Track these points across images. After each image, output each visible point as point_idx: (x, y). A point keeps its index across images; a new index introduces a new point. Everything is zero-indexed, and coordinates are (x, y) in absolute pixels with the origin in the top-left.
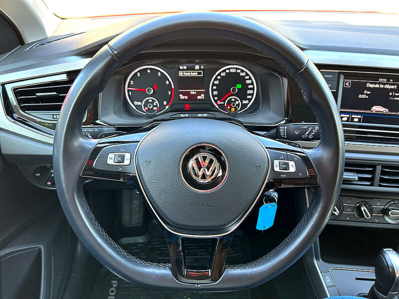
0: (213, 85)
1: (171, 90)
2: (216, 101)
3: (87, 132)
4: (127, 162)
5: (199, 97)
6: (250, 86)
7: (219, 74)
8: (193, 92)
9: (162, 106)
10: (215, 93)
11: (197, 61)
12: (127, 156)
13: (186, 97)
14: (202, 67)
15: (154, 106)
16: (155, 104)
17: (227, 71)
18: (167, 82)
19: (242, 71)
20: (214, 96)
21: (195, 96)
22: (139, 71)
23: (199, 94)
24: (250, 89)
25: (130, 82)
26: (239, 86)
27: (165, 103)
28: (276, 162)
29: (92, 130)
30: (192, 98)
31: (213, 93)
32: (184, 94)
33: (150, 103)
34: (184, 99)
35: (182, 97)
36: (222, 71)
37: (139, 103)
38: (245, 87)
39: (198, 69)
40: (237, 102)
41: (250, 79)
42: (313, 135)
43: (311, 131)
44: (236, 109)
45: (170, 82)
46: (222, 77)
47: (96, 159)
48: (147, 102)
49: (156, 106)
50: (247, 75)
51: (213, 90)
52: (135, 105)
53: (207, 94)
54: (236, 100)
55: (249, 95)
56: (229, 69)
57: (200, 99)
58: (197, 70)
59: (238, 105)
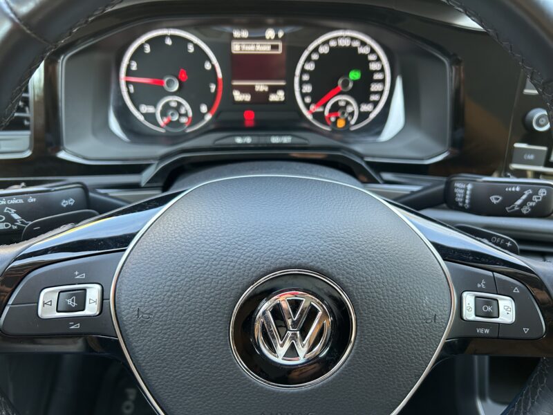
0: (303, 71)
1: (216, 81)
2: (307, 106)
3: (7, 205)
4: (91, 309)
5: (273, 98)
6: (378, 76)
7: (316, 50)
8: (261, 86)
9: (198, 116)
10: (308, 89)
11: (270, 21)
12: (93, 292)
13: (247, 98)
14: (281, 34)
15: (181, 115)
16: (183, 111)
17: (333, 44)
18: (208, 66)
19: (363, 44)
20: (303, 95)
21: (265, 95)
22: (148, 42)
23: (273, 90)
24: (378, 81)
25: (129, 66)
26: (355, 75)
27: (204, 109)
28: (469, 299)
29: (21, 201)
30: (260, 100)
31: (302, 90)
32: (243, 90)
33: (173, 108)
34: (243, 103)
35: (238, 96)
36: (322, 44)
37: (150, 109)
38: (368, 77)
39: (273, 37)
40: (349, 109)
41: (378, 60)
42: (531, 207)
43: (529, 199)
44: (347, 122)
45: (213, 66)
46: (322, 56)
47: (7, 308)
48: (167, 106)
49: (186, 115)
50: (373, 51)
51: (302, 83)
52: (142, 114)
53: (289, 90)
54: (348, 103)
55: (375, 93)
56: (336, 38)
57: (274, 103)
58: (270, 39)
59: (352, 114)
